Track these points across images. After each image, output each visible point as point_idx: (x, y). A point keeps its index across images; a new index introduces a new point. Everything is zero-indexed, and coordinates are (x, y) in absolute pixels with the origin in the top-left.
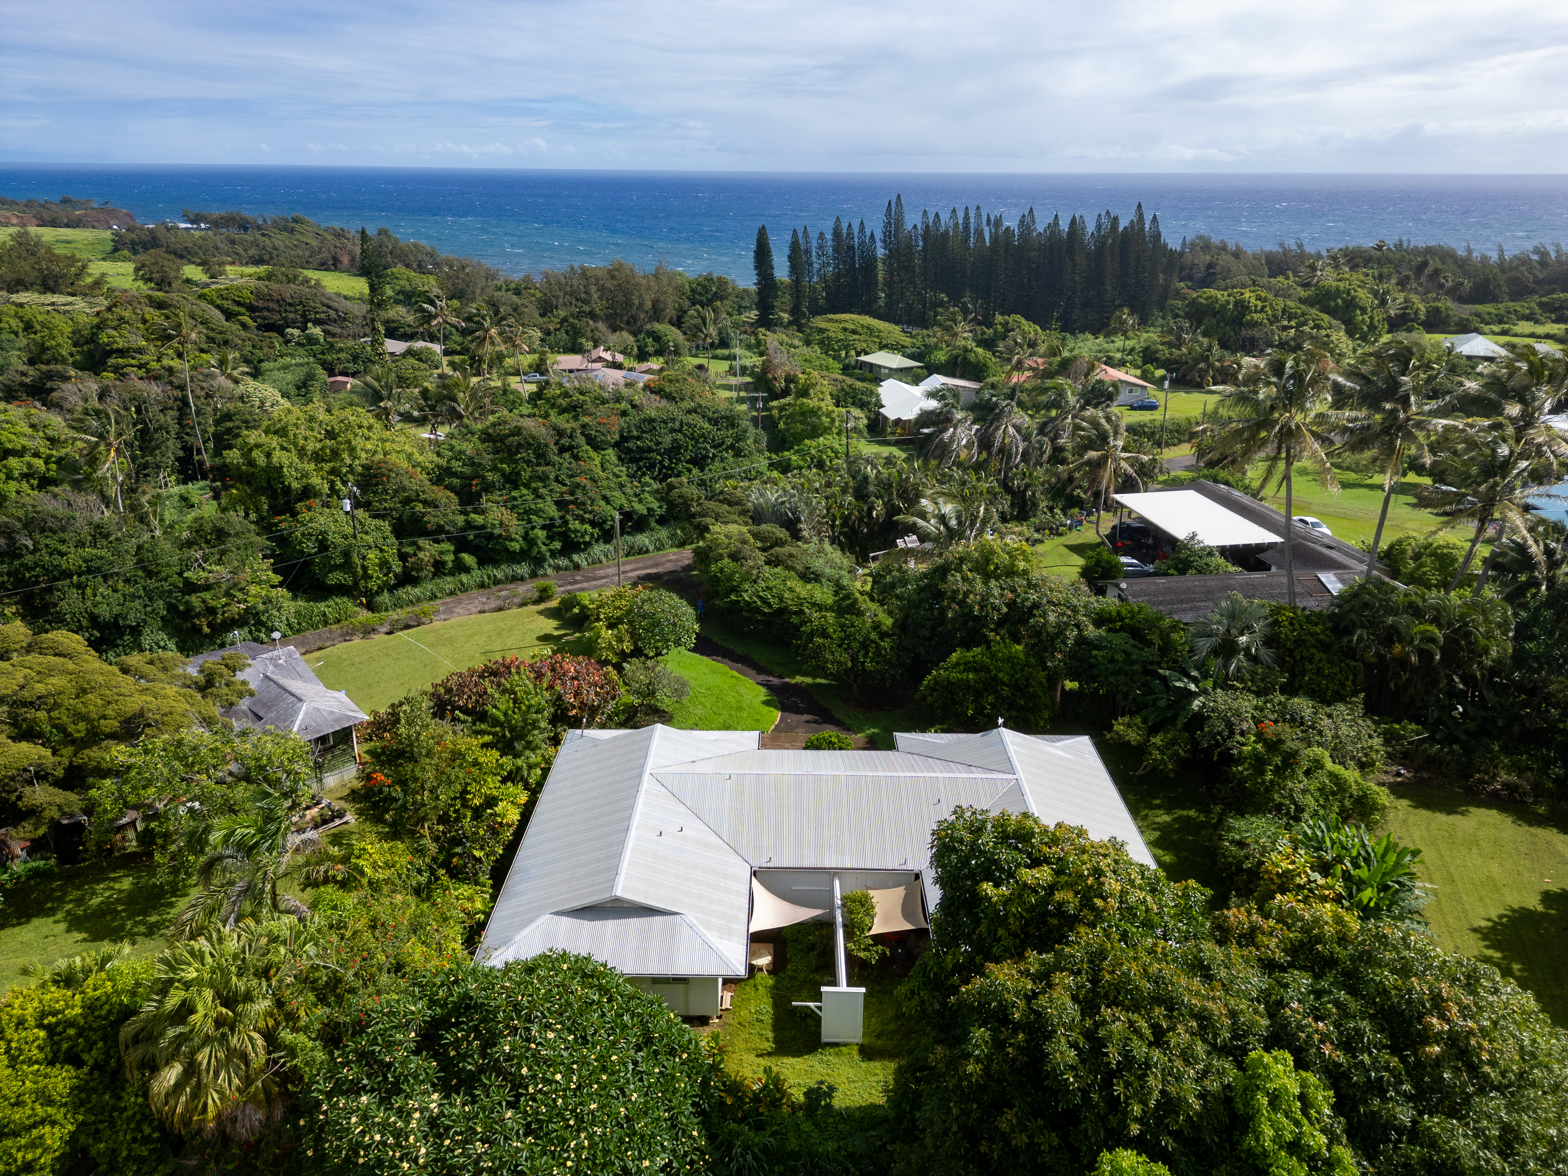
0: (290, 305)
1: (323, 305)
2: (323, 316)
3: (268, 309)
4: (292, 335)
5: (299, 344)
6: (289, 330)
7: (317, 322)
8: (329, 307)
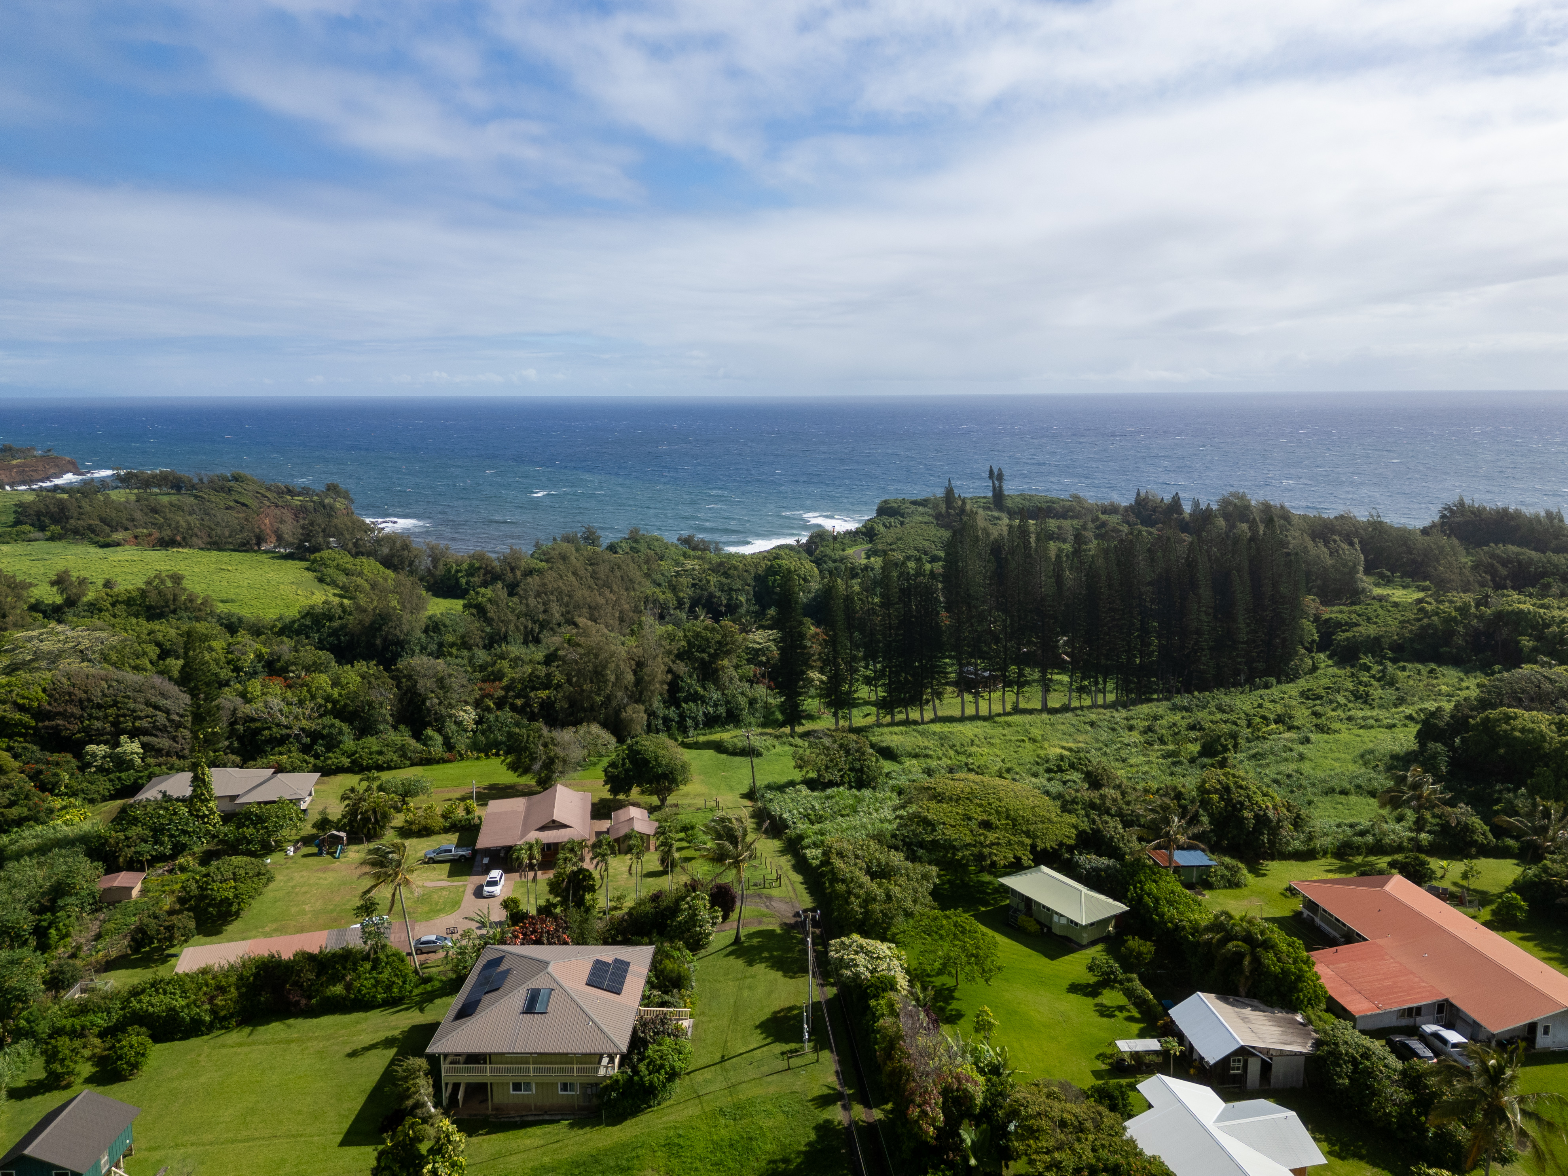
0: (99, 707)
1: (148, 704)
2: (145, 723)
3: (63, 715)
4: (94, 755)
5: (101, 770)
6: (91, 748)
7: (134, 734)
8: (156, 707)
